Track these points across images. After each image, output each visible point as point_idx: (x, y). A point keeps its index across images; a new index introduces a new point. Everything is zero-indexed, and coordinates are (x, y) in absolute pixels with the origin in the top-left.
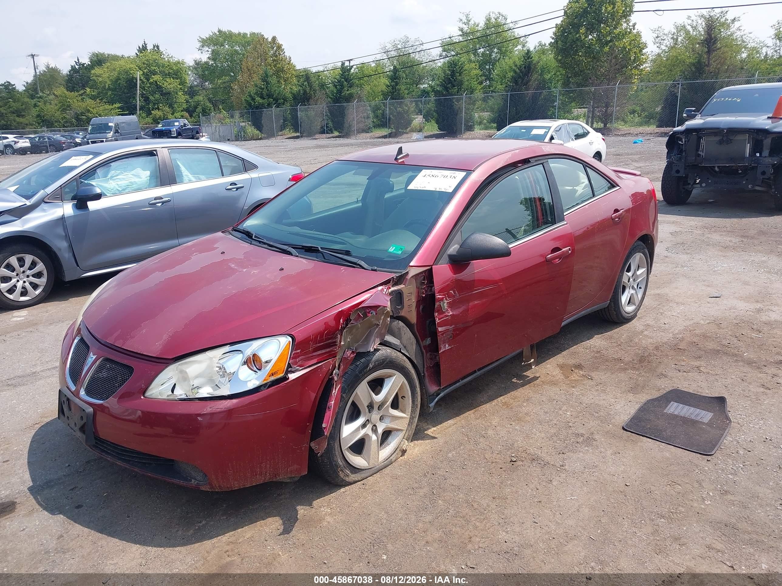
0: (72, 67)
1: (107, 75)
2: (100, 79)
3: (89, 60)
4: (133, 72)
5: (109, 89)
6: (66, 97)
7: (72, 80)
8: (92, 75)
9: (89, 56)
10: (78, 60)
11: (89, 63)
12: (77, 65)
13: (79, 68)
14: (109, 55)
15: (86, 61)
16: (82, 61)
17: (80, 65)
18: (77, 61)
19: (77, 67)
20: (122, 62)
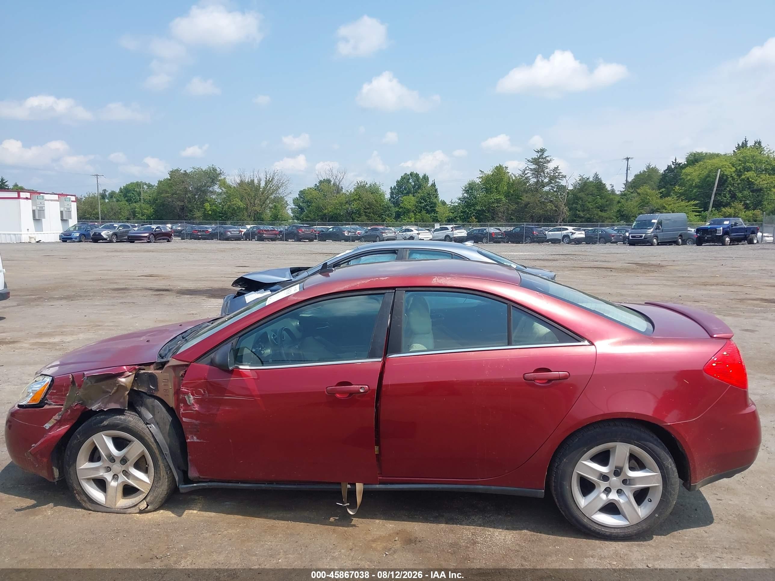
0: (669, 166)
1: (697, 173)
2: (689, 177)
3: (686, 160)
4: (725, 169)
5: (696, 186)
6: (647, 195)
7: (665, 179)
8: (682, 174)
9: (687, 156)
10: (676, 160)
11: (686, 163)
12: (673, 165)
13: (675, 167)
14: (706, 154)
15: (682, 160)
16: (679, 161)
17: (676, 165)
18: (674, 161)
19: (673, 166)
20: (716, 161)
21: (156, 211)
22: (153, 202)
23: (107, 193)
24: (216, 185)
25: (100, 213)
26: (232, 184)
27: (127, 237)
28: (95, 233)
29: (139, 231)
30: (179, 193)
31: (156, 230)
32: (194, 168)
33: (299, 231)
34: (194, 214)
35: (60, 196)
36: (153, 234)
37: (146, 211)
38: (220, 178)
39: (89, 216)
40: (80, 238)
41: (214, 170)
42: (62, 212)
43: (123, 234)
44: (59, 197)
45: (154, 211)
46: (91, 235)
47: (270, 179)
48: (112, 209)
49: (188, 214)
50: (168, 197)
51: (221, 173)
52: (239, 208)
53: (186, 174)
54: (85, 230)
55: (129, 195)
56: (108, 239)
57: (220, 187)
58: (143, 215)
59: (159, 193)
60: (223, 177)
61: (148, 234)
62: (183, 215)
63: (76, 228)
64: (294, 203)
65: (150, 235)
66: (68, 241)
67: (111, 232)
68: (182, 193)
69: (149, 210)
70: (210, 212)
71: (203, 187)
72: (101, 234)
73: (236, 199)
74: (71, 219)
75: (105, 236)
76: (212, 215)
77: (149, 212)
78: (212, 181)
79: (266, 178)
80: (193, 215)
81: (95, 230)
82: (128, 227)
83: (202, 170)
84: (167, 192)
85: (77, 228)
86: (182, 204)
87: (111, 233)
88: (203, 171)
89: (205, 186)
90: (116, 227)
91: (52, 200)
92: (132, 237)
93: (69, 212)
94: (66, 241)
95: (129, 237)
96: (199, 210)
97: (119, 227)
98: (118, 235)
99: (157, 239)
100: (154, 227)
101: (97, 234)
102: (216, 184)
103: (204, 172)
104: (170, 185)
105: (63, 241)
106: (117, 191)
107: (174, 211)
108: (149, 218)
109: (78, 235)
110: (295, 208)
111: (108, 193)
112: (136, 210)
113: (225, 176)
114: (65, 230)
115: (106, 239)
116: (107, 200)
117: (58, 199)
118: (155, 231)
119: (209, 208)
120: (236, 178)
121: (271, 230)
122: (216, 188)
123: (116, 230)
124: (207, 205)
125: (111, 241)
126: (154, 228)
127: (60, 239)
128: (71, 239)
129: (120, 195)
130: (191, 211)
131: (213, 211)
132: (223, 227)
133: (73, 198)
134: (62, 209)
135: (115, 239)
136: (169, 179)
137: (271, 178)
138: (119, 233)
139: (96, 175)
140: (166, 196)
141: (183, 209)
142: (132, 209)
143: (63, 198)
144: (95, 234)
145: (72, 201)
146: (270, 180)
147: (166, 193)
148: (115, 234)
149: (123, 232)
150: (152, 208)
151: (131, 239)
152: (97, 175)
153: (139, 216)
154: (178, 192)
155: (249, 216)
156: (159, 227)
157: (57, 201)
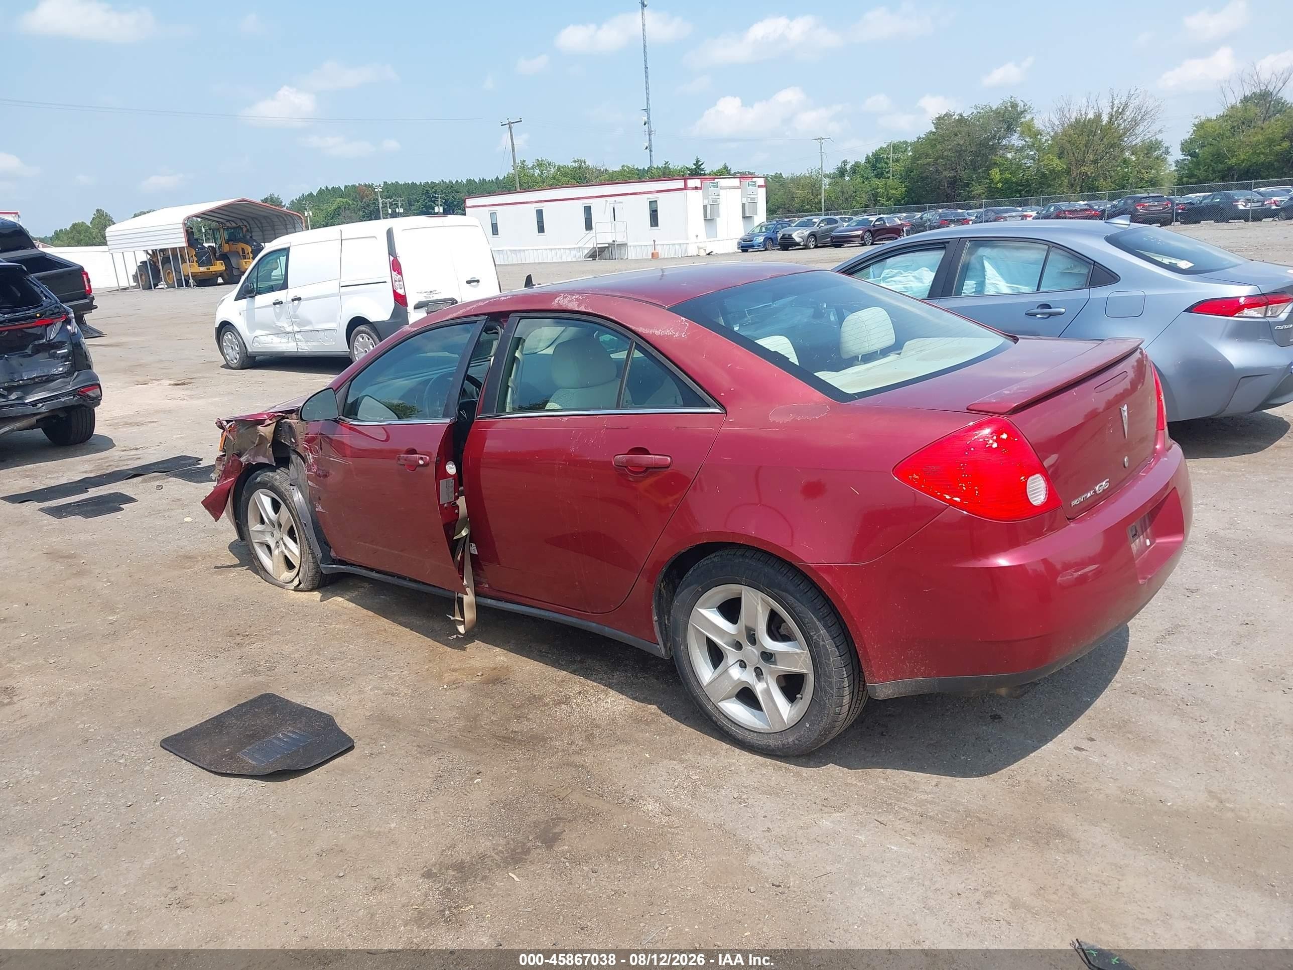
21: (909, 191)
22: (907, 175)
23: (848, 167)
24: (1016, 134)
25: (823, 200)
26: (1044, 128)
27: (829, 239)
28: (783, 235)
29: (849, 227)
30: (947, 156)
31: (876, 223)
32: (976, 107)
33: (1138, 208)
34: (972, 191)
35: (742, 180)
36: (869, 231)
37: (894, 192)
38: (1023, 120)
39: (809, 207)
40: (765, 245)
41: (1014, 106)
42: (744, 205)
43: (826, 234)
44: (740, 182)
45: (906, 191)
46: (779, 238)
47: (1120, 108)
48: (843, 193)
49: (962, 191)
50: (928, 164)
51: (1025, 111)
52: (1052, 171)
53: (961, 120)
54: (774, 232)
55: (880, 166)
56: (802, 244)
57: (1022, 136)
58: (889, 199)
59: (915, 159)
60: (1028, 117)
61: (861, 232)
62: (953, 194)
63: (761, 228)
64: (1182, 150)
65: (865, 233)
66: (749, 250)
67: (806, 232)
68: (952, 155)
69: (898, 189)
70: (1000, 185)
71: (990, 140)
72: (793, 236)
73: (1050, 155)
74: (756, 214)
75: (798, 240)
76: (1002, 190)
77: (899, 192)
78: (1008, 128)
79: (1112, 109)
80: (969, 192)
81: (786, 230)
82: (836, 221)
83: (991, 108)
84: (927, 156)
85: (764, 229)
86: (951, 175)
87: (808, 232)
88: (992, 111)
89: (994, 137)
90: (816, 223)
91: (730, 188)
92: (837, 237)
93: (754, 203)
94: (746, 251)
95: (834, 238)
96: (981, 182)
97: (819, 224)
98: (818, 236)
99: (877, 239)
100: (873, 219)
101: (787, 236)
102: (1015, 132)
103: (997, 113)
104: (934, 142)
105: (743, 251)
106: (862, 160)
107: (938, 188)
108: (898, 202)
109: (762, 240)
110: (1185, 160)
111: (850, 166)
112: (879, 190)
113: (1033, 115)
114: (747, 234)
115: (798, 244)
116: (847, 178)
117: (739, 185)
118: (874, 226)
119: (998, 177)
120: (1052, 116)
121: (1081, 210)
122: (1015, 140)
123: (815, 229)
124: (995, 173)
125: (806, 247)
126: (872, 221)
127: (738, 248)
128: (752, 246)
129: (866, 168)
130: (967, 185)
131: (1005, 182)
132: (993, 211)
133: (761, 181)
134: (744, 201)
135: (813, 243)
136: (934, 132)
137: (1122, 107)
138: (820, 232)
139: (819, 139)
140: (926, 163)
141: (953, 182)
142: (874, 189)
143: (745, 182)
144: (783, 237)
145: (759, 186)
146: (1120, 110)
147: (926, 158)
148: (813, 235)
149: (827, 231)
150: (903, 186)
151: (835, 242)
152: (821, 139)
153: (883, 201)
154: (945, 154)
155: (1072, 185)
156: (881, 218)
157: (738, 188)
